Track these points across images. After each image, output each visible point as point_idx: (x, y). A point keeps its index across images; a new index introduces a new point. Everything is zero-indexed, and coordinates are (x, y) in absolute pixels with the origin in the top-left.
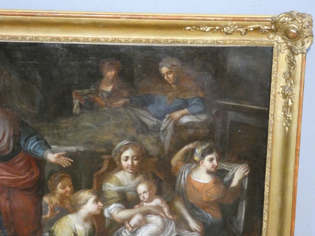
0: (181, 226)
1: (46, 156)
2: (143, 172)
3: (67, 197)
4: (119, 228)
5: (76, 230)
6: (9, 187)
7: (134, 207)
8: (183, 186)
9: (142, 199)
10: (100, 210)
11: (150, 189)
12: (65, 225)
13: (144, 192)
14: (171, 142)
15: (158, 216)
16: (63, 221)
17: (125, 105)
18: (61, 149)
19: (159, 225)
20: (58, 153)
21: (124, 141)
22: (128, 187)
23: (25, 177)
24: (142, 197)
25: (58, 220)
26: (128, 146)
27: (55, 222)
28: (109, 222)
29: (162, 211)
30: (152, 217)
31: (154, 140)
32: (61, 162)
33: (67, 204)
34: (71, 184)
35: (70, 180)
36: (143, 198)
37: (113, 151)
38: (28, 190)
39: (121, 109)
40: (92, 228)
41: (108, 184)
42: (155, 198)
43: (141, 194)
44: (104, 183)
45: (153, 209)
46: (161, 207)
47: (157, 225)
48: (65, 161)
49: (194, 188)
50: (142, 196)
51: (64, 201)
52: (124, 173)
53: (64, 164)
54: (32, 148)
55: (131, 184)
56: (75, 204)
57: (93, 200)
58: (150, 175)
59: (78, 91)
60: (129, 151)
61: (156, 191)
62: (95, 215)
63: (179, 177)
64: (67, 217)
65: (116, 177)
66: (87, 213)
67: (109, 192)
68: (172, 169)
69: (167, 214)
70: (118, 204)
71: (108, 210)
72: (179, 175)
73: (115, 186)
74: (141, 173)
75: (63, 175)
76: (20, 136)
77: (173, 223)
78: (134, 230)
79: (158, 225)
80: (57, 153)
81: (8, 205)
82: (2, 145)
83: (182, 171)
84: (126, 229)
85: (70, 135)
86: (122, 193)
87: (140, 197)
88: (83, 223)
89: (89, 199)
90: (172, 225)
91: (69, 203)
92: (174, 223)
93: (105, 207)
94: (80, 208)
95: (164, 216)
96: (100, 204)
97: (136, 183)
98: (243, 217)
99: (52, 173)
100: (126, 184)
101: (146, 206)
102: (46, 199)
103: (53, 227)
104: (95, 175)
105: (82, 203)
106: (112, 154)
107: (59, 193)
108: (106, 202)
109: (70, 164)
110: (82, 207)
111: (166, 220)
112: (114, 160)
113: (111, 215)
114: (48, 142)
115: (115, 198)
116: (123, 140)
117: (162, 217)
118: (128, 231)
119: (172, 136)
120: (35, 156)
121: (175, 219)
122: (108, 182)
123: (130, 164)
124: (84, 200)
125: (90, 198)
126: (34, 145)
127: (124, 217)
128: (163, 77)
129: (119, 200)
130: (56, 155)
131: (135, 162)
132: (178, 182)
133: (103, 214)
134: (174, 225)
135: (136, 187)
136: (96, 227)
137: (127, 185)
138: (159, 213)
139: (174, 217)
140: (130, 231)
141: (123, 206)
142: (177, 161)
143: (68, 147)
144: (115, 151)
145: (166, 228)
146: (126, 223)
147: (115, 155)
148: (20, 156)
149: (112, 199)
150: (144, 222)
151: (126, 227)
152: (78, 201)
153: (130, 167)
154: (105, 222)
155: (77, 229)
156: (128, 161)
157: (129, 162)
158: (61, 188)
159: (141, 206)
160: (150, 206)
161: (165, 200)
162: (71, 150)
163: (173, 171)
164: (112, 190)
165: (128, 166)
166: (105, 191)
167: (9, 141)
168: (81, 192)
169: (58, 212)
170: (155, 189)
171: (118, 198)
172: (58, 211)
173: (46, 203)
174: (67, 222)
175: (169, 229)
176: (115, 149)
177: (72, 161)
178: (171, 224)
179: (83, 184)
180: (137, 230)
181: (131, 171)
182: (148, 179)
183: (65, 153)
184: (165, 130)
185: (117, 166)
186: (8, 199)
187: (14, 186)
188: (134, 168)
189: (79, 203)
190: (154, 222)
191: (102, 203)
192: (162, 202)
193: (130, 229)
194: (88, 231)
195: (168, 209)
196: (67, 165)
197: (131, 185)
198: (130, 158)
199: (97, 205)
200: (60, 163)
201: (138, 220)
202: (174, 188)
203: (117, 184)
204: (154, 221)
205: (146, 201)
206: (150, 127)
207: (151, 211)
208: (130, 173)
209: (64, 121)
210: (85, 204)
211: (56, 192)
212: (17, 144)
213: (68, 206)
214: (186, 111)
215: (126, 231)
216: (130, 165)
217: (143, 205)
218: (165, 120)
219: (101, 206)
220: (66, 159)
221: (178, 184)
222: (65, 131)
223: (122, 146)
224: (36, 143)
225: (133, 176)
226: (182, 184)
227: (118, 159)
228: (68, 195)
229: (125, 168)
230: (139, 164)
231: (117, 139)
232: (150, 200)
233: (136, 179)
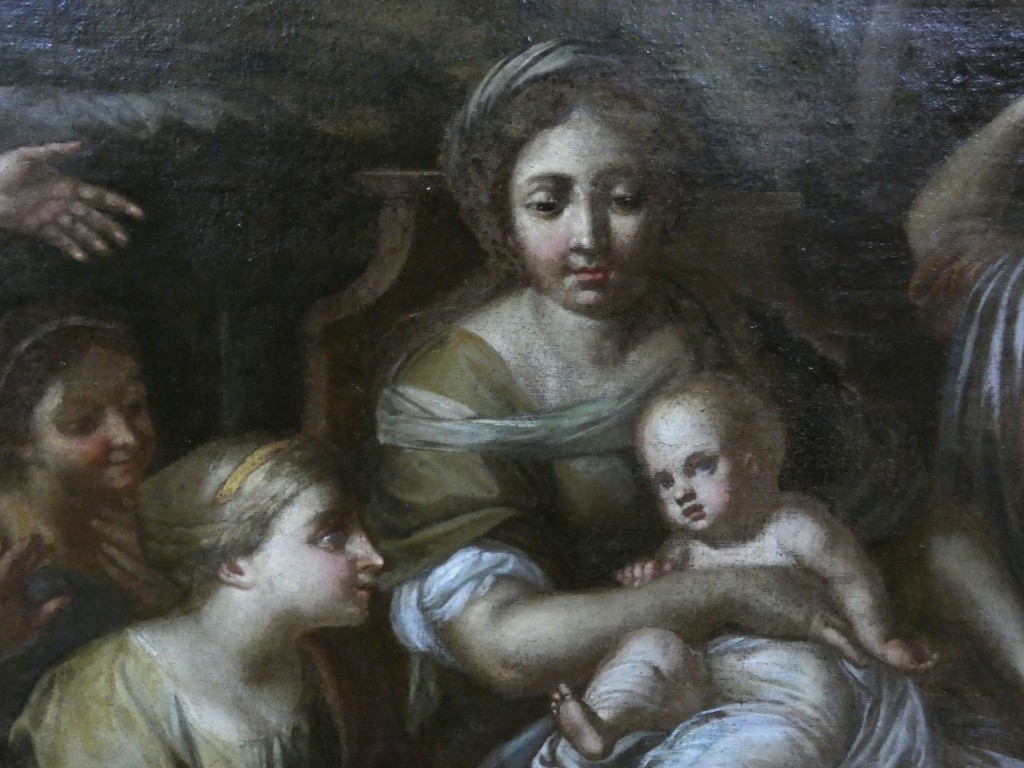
0: (973, 725)
2: (685, 303)
3: (115, 499)
4: (509, 735)
5: (187, 737)
7: (619, 577)
8: (997, 413)
9: (675, 511)
10: (364, 593)
11: (736, 437)
12: (109, 701)
13: (697, 463)
15: (801, 644)
16: (90, 671)
18: (41, 111)
19: (809, 711)
20: (27, 144)
21: (536, 50)
22: (566, 423)
24: (680, 502)
25: (58, 670)
26: (565, 89)
27: (37, 679)
28: (432, 686)
29: (835, 610)
30: (754, 649)
32: (54, 222)
33: (118, 545)
34: (135, 392)
35: (130, 364)
36: (687, 505)
37: (450, 133)
40: (305, 729)
41: (418, 395)
42: (776, 506)
43: (667, 480)
44: (386, 392)
45: (767, 590)
46: (826, 582)
47: (791, 718)
48: (79, 209)
50: (679, 494)
51: (95, 523)
52: (538, 311)
53: (70, 232)
55: (594, 401)
56: (170, 549)
57: (309, 523)
58: (740, 330)
60: (571, 132)
61: (789, 453)
62: (325, 630)
63: (970, 344)
64: (122, 648)
65: (480, 343)
66: (267, 621)
67: (426, 456)
68: (916, 280)
69: (869, 633)
70: (500, 555)
71: (421, 595)
72: (965, 330)
73: (469, 412)
74: (673, 313)
75: (74, 320)
77: (914, 703)
78: (620, 747)
79: (802, 714)
80: (15, 147)
83: (993, 303)
84: (563, 742)
86: (524, 471)
87: (661, 501)
88: (244, 692)
89: (275, 514)
90: (906, 713)
91: (128, 538)
92: (922, 697)
93: (398, 576)
95: (850, 651)
96: (359, 546)
97: (628, 392)
100: (552, 398)
101: (707, 572)
103: (23, 721)
104: (315, 325)
105: (225, 538)
106: (441, 158)
107: (51, 462)
108: (408, 533)
109: (119, 235)
110: (224, 573)
111: (858, 674)
112: (457, 206)
113: (444, 631)
115: (476, 505)
116: (525, 46)
117: (828, 654)
118: (574, 754)
121: (927, 672)
122: (416, 383)
123: (586, 241)
124: (239, 521)
125: (287, 502)
127: (540, 652)
129: (506, 525)
131: (624, 225)
132: (959, 389)
133: (389, 626)
134: (921, 717)
135: (632, 419)
136: (339, 722)
137: (562, 409)
138: (808, 622)
139: (919, 657)
140: (590, 756)
141: (538, 572)
142: (955, 217)
143: (100, 100)
144: (462, 130)
145: (860, 736)
146: (563, 697)
147: (462, 168)
149: (448, 516)
150: (692, 695)
151: (563, 722)
152: (198, 531)
153: (579, 261)
154: (405, 684)
155: (194, 735)
156: (567, 213)
157: (576, 222)
158: (63, 428)
159: (667, 567)
160: (741, 571)
161: (853, 519)
162: (122, 121)
163: (920, 303)
164: (451, 440)
165: (564, 257)
166: (397, 450)
168: (216, 457)
169: (51, 606)
170: (773, 435)
171: (494, 504)
172: (50, 598)
174: (119, 685)
175: (885, 748)
176: (460, 115)
177: (134, 210)
178: (897, 708)
179: (225, 394)
180: (641, 748)
181: (588, 296)
182: (726, 364)
183: (73, 145)
185: (486, 255)
188: (612, 275)
189: (205, 542)
190: (773, 692)
191: (374, 543)
192: (832, 543)
193: (593, 743)
194: (283, 747)
195: (873, 594)
196: (99, 245)
197: (592, 409)
198: (581, 191)
199: (342, 560)
200: (42, 225)
201: (648, 672)
203: (487, 396)
204: (772, 682)
205: (712, 527)
207: (745, 607)
208: (587, 310)
210: (250, 548)
211: (27, 453)
213: (123, 560)
215: (559, 751)
216: (579, 250)
217: (683, 564)
219: (370, 569)
220: (88, 192)
221: (957, 403)
223: (517, 91)
225: (606, 334)
226: (989, 397)
227: (484, 198)
228: (117, 477)
229: (541, 271)
231: (481, 30)
232: (738, 524)
233: (633, 356)
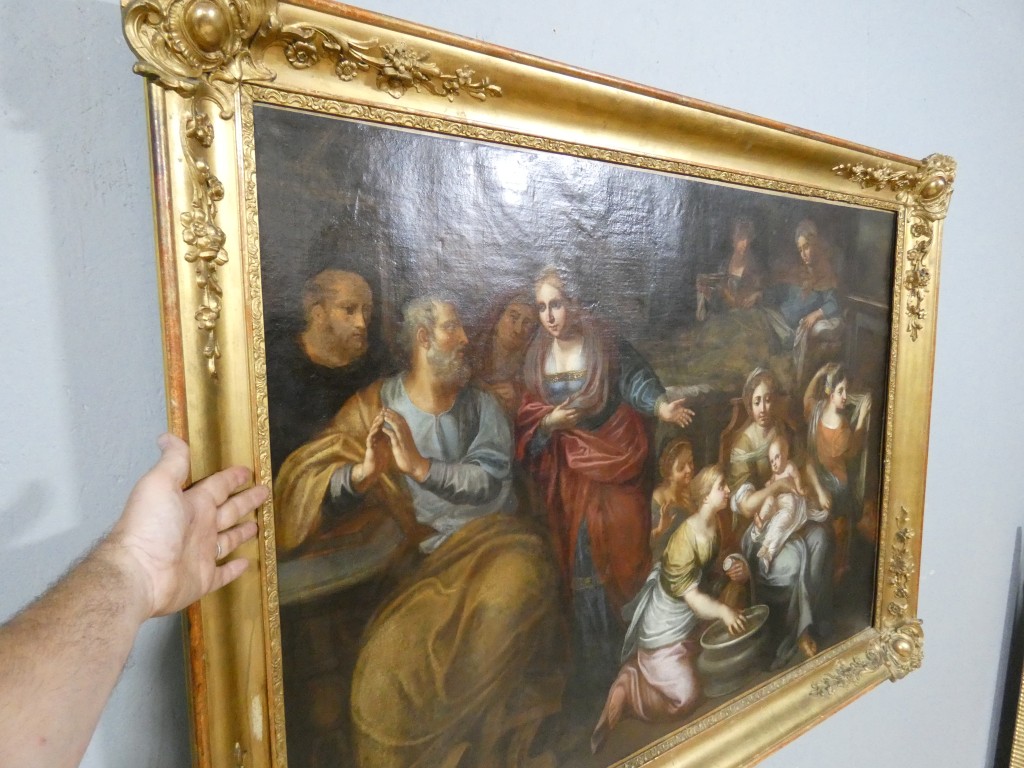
1: (658, 410)
2: (776, 422)
3: (686, 486)
4: (748, 527)
5: (696, 545)
6: (601, 483)
7: (765, 485)
8: (814, 437)
9: (773, 468)
10: (727, 500)
11: (782, 450)
12: (683, 539)
13: (776, 457)
14: (804, 367)
15: (790, 494)
16: (680, 533)
17: (757, 304)
18: (679, 392)
19: (790, 509)
20: (675, 400)
21: (756, 369)
22: (759, 452)
23: (627, 457)
25: (673, 534)
27: (670, 537)
28: (736, 519)
29: (795, 484)
30: (783, 497)
31: (786, 365)
32: (679, 419)
33: (686, 498)
34: (691, 458)
35: (690, 452)
36: (775, 466)
38: (630, 482)
39: (753, 311)
40: (716, 536)
41: (737, 450)
42: (787, 464)
43: (772, 461)
44: (732, 450)
45: (786, 483)
46: (793, 479)
47: (788, 510)
48: (684, 415)
49: (824, 440)
50: (774, 464)
51: (682, 493)
52: (756, 427)
53: (682, 421)
54: (636, 395)
55: (762, 446)
56: (695, 496)
57: (719, 484)
58: (783, 427)
59: (704, 276)
60: (761, 386)
61: (789, 451)
62: (720, 511)
63: (811, 423)
64: (686, 524)
65: (747, 436)
66: (711, 511)
67: (737, 464)
68: (804, 411)
69: (798, 488)
70: (748, 485)
71: (735, 498)
72: (811, 421)
73: (745, 452)
74: (774, 424)
75: (680, 443)
76: (620, 373)
77: (804, 502)
78: (764, 525)
80: (673, 401)
81: (600, 521)
82: (592, 394)
83: (814, 414)
84: (756, 526)
85: (691, 363)
86: (752, 464)
88: (706, 530)
89: (713, 484)
91: (687, 496)
93: (732, 494)
94: (702, 503)
95: (796, 493)
96: (726, 489)
97: (767, 443)
98: (864, 475)
99: (667, 441)
100: (757, 447)
101: (777, 481)
102: (657, 497)
103: (666, 550)
104: (722, 436)
105: (705, 492)
106: (742, 395)
107: (675, 479)
108: (734, 483)
109: (691, 420)
110: (704, 501)
111: (797, 498)
112: (745, 405)
113: (738, 506)
114: (661, 380)
115: (744, 474)
117: (793, 494)
118: (757, 528)
119: (806, 356)
120: (641, 411)
121: (805, 495)
122: (737, 447)
123: (762, 410)
124: (707, 487)
125: (715, 481)
126: (641, 387)
127: (753, 506)
128: (799, 254)
129: (749, 478)
130: (671, 405)
131: (768, 406)
132: (810, 433)
134: (805, 505)
135: (768, 449)
136: (721, 533)
137: (758, 449)
138: (791, 488)
139: (804, 492)
140: (760, 528)
141: (753, 487)
142: (809, 399)
144: (745, 389)
145: (797, 511)
146: (756, 516)
147: (746, 396)
148: (620, 413)
149: (742, 478)
150: (775, 509)
151: (756, 522)
153: (761, 415)
155: (698, 544)
156: (760, 404)
157: (761, 406)
158: (678, 470)
160: (783, 479)
161: (797, 465)
162: (692, 393)
163: (805, 416)
164: (742, 459)
165: (759, 414)
166: (733, 464)
167: (602, 382)
168: (704, 471)
169: (673, 517)
170: (787, 448)
171: (747, 473)
172: (673, 515)
173: (657, 504)
174: (685, 534)
175: (800, 513)
176: (745, 385)
177: (693, 414)
178: (802, 504)
179: (707, 456)
180: (767, 525)
181: (763, 422)
182: (781, 433)
183: (685, 399)
184: (798, 345)
185: (748, 415)
186: (600, 508)
187: (609, 479)
188: (765, 417)
189: (701, 493)
190: (786, 505)
191: (729, 487)
192: (794, 470)
193: (760, 525)
194: (712, 542)
195: (799, 479)
196: (687, 423)
197: (763, 448)
198: (762, 400)
199: (723, 492)
200: (677, 420)
201: (768, 506)
202: (806, 446)
203: (747, 448)
204: (786, 503)
205: (778, 472)
206: (783, 343)
207: (783, 488)
208: (762, 426)
209: (683, 336)
210: (708, 493)
211: (671, 478)
212: (615, 389)
213: (687, 503)
214: (819, 312)
215: (755, 529)
216: (761, 412)
217: (773, 481)
218: (799, 328)
219: (728, 493)
220: (686, 410)
221: (809, 436)
222: (685, 354)
223: (753, 379)
224: (643, 384)
225: (765, 430)
226: (813, 435)
227: (749, 402)
228: (687, 481)
229: (756, 418)
230: (771, 408)
232: (782, 469)
233: (768, 435)
